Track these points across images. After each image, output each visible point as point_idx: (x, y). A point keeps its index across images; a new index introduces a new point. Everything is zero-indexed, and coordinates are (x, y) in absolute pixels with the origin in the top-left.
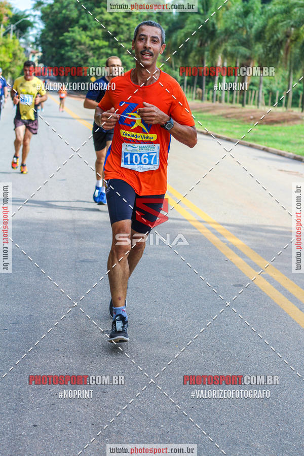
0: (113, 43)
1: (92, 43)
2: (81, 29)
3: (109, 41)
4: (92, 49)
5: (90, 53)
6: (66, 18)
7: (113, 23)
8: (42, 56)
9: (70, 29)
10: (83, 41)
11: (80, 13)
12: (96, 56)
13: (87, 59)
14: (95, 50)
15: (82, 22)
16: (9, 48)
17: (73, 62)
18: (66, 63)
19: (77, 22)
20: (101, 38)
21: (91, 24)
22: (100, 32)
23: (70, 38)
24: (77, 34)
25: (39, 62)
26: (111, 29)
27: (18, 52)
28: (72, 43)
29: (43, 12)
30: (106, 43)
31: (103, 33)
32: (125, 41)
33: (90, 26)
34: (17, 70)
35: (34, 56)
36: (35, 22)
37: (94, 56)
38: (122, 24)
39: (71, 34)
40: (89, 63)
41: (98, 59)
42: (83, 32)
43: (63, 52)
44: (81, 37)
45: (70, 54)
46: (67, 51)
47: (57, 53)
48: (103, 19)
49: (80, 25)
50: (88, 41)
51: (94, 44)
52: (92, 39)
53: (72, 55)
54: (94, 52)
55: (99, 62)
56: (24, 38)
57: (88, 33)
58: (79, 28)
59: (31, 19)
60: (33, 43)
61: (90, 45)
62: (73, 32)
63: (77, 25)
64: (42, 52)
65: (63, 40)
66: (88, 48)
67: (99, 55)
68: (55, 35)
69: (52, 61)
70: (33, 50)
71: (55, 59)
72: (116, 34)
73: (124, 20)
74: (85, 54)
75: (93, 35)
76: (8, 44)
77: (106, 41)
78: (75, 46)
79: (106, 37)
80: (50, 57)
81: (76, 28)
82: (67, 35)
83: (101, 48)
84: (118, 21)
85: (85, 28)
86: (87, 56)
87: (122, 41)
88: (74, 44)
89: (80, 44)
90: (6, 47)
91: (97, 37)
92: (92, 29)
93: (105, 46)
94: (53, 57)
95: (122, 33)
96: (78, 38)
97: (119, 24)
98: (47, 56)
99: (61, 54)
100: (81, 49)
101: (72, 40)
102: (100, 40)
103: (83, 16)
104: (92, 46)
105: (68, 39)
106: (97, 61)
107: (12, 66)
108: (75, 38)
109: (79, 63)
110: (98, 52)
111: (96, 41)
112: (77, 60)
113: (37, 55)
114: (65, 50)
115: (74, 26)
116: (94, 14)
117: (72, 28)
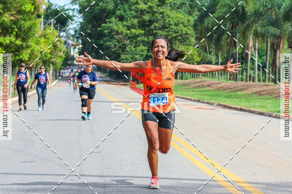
0: (148, 31)
1: (129, 32)
2: (118, 19)
3: (145, 30)
4: (129, 38)
5: (128, 42)
6: (103, 10)
7: (148, 12)
8: (81, 47)
9: (107, 20)
10: (120, 31)
11: (116, 5)
13: (125, 48)
14: (132, 39)
15: (118, 13)
16: (48, 38)
17: (112, 51)
19: (114, 13)
21: (127, 15)
22: (136, 21)
23: (108, 28)
24: (114, 24)
25: (80, 53)
26: (146, 17)
27: (58, 43)
28: (110, 33)
29: (80, 5)
30: (143, 32)
31: (138, 22)
32: (160, 29)
34: (59, 61)
35: (74, 48)
36: (74, 16)
37: (132, 45)
38: (156, 12)
39: (108, 25)
40: (127, 51)
41: (134, 47)
42: (120, 22)
43: (101, 43)
44: (118, 27)
45: (108, 43)
46: (106, 42)
48: (138, 8)
49: (117, 16)
50: (125, 30)
51: (131, 33)
52: (129, 28)
53: (110, 45)
54: (132, 41)
55: (136, 50)
56: (64, 31)
57: (125, 23)
58: (116, 19)
59: (71, 13)
60: (73, 36)
61: (127, 34)
62: (110, 22)
63: (114, 16)
64: (82, 44)
65: (101, 31)
66: (125, 36)
67: (136, 43)
68: (93, 26)
70: (74, 43)
72: (151, 22)
73: (157, 9)
74: (123, 43)
75: (130, 24)
76: (47, 35)
77: (142, 30)
78: (113, 35)
79: (143, 25)
80: (90, 48)
81: (113, 19)
82: (104, 26)
83: (138, 36)
84: (152, 10)
85: (121, 18)
86: (125, 44)
87: (157, 28)
88: (112, 34)
89: (118, 33)
90: (45, 37)
91: (133, 26)
92: (129, 18)
93: (142, 35)
95: (157, 21)
96: (116, 28)
97: (154, 13)
98: (86, 48)
99: (100, 44)
100: (119, 39)
101: (110, 30)
102: (136, 29)
103: (119, 7)
104: (129, 35)
105: (105, 30)
106: (134, 49)
107: (53, 57)
108: (113, 28)
109: (118, 52)
110: (134, 41)
111: (132, 30)
112: (116, 49)
113: (78, 47)
114: (104, 41)
115: (111, 18)
116: (130, 5)
117: (109, 19)
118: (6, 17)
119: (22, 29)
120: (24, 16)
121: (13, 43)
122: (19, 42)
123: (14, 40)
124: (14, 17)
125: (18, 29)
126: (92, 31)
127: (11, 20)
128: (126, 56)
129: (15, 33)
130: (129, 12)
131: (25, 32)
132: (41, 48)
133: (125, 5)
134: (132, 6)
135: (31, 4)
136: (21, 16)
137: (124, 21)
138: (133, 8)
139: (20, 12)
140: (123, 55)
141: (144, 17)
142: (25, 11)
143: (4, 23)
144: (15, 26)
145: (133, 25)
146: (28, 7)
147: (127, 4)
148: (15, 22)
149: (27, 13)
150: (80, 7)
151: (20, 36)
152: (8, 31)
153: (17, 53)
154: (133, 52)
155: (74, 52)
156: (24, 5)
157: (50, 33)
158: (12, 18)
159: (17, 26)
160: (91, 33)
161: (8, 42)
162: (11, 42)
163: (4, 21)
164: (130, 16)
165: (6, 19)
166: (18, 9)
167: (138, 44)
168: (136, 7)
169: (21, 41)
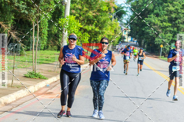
0: (174, 25)
1: (162, 24)
2: (155, 15)
3: (172, 23)
4: (162, 28)
5: (160, 30)
6: (146, 9)
7: (175, 12)
8: (130, 31)
9: (148, 16)
10: (156, 23)
11: (155, 6)
12: (164, 32)
14: (163, 29)
15: (155, 11)
16: (113, 27)
18: (145, 36)
20: (167, 22)
21: (161, 13)
22: (166, 18)
24: (153, 18)
25: (129, 35)
26: (173, 16)
27: (118, 29)
29: (132, 5)
30: (170, 25)
31: (168, 18)
32: (181, 23)
33: (160, 14)
34: (116, 40)
35: (125, 32)
36: (127, 11)
37: (163, 32)
38: (180, 13)
39: (149, 19)
41: (164, 34)
42: (156, 17)
43: (144, 30)
44: (155, 21)
45: (148, 30)
46: (146, 29)
47: (139, 30)
48: (168, 10)
49: (154, 13)
50: (159, 23)
51: (163, 25)
52: (162, 22)
53: (149, 31)
56: (120, 21)
57: (159, 18)
58: (154, 15)
59: (125, 9)
60: (126, 24)
61: (160, 25)
62: (150, 17)
63: (153, 13)
64: (130, 29)
65: (144, 22)
66: (159, 27)
67: (166, 31)
69: (137, 35)
70: (125, 28)
71: (138, 34)
72: (176, 19)
73: (181, 10)
75: (162, 19)
76: (112, 24)
77: (170, 23)
78: (152, 26)
79: (171, 20)
80: (135, 32)
81: (152, 15)
82: (146, 20)
83: (167, 27)
84: (177, 11)
85: (157, 15)
87: (180, 23)
89: (154, 25)
90: (111, 26)
92: (162, 16)
93: (170, 26)
94: (137, 32)
95: (180, 18)
96: (153, 21)
97: (178, 13)
98: (133, 32)
99: (142, 30)
100: (155, 28)
101: (150, 22)
102: (166, 22)
103: (156, 8)
104: (162, 26)
105: (147, 22)
106: (164, 35)
107: (113, 37)
108: (151, 21)
109: (153, 36)
110: (165, 30)
111: (164, 23)
112: (152, 34)
113: (127, 31)
114: (145, 28)
115: (151, 14)
116: (163, 7)
117: (150, 15)
118: (90, 13)
119: (100, 22)
120: (102, 13)
121: (94, 30)
122: (97, 30)
123: (94, 28)
124: (95, 13)
125: (97, 21)
126: (138, 21)
127: (94, 16)
128: (159, 39)
129: (95, 24)
130: (163, 11)
131: (101, 23)
132: (108, 33)
133: (161, 7)
134: (165, 8)
135: (106, 6)
136: (100, 14)
137: (159, 17)
138: (165, 9)
139: (99, 11)
140: (157, 38)
141: (172, 15)
142: (102, 10)
143: (89, 17)
144: (95, 20)
145: (164, 20)
146: (105, 8)
147: (161, 6)
148: (95, 17)
149: (104, 11)
150: (131, 6)
151: (98, 25)
152: (91, 22)
153: (95, 36)
154: (163, 37)
155: (125, 34)
156: (102, 7)
157: (115, 24)
158: (94, 14)
159: (97, 19)
160: (137, 23)
161: (90, 29)
162: (92, 29)
163: (89, 16)
164: (163, 14)
165: (90, 15)
166: (98, 8)
167: (167, 32)
168: (167, 9)
169: (98, 29)
